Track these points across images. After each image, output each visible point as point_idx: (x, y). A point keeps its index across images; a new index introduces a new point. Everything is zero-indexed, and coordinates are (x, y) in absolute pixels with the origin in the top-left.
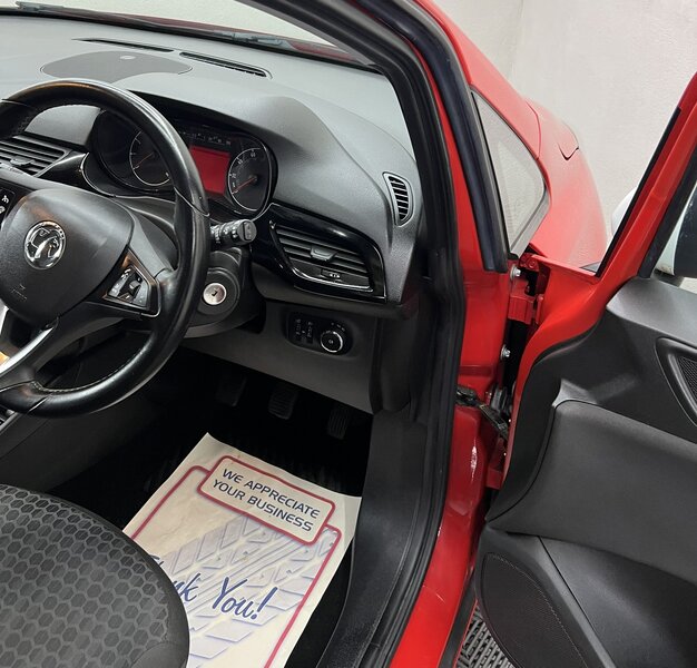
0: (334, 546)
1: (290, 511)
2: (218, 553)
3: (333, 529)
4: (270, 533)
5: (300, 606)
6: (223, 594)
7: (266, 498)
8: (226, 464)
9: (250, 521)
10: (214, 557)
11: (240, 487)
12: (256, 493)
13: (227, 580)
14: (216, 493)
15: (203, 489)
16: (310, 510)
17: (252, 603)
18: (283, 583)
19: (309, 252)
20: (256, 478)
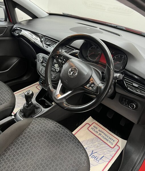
0: (118, 150)
1: (108, 139)
2: (91, 144)
3: (118, 146)
4: (103, 143)
5: (109, 162)
6: (92, 154)
7: (103, 134)
8: (94, 124)
9: (99, 139)
10: (90, 145)
11: (97, 130)
12: (101, 133)
13: (93, 151)
14: (91, 130)
15: (89, 129)
16: (113, 140)
17: (98, 158)
18: (105, 155)
19: (132, 84)
20: (101, 129)
